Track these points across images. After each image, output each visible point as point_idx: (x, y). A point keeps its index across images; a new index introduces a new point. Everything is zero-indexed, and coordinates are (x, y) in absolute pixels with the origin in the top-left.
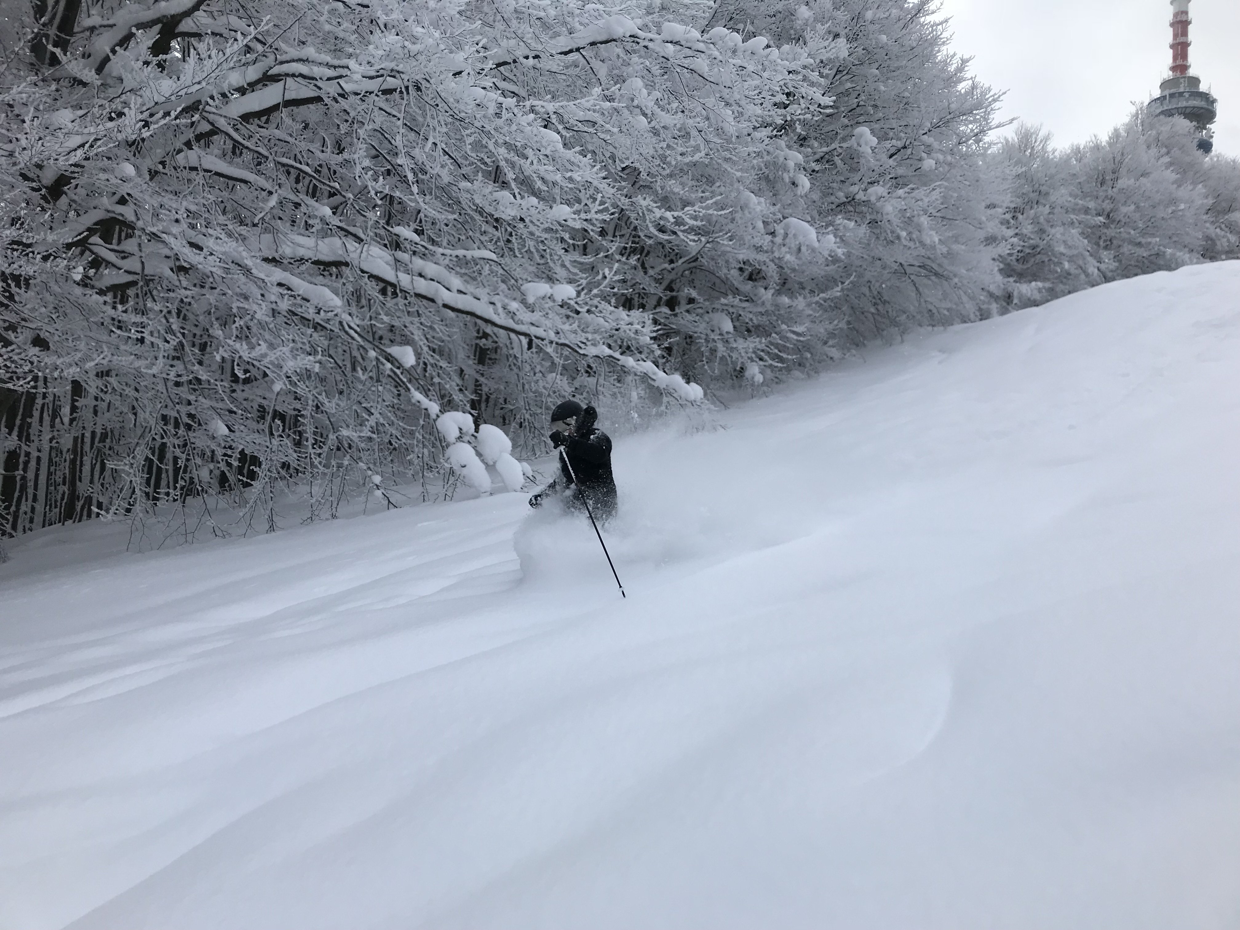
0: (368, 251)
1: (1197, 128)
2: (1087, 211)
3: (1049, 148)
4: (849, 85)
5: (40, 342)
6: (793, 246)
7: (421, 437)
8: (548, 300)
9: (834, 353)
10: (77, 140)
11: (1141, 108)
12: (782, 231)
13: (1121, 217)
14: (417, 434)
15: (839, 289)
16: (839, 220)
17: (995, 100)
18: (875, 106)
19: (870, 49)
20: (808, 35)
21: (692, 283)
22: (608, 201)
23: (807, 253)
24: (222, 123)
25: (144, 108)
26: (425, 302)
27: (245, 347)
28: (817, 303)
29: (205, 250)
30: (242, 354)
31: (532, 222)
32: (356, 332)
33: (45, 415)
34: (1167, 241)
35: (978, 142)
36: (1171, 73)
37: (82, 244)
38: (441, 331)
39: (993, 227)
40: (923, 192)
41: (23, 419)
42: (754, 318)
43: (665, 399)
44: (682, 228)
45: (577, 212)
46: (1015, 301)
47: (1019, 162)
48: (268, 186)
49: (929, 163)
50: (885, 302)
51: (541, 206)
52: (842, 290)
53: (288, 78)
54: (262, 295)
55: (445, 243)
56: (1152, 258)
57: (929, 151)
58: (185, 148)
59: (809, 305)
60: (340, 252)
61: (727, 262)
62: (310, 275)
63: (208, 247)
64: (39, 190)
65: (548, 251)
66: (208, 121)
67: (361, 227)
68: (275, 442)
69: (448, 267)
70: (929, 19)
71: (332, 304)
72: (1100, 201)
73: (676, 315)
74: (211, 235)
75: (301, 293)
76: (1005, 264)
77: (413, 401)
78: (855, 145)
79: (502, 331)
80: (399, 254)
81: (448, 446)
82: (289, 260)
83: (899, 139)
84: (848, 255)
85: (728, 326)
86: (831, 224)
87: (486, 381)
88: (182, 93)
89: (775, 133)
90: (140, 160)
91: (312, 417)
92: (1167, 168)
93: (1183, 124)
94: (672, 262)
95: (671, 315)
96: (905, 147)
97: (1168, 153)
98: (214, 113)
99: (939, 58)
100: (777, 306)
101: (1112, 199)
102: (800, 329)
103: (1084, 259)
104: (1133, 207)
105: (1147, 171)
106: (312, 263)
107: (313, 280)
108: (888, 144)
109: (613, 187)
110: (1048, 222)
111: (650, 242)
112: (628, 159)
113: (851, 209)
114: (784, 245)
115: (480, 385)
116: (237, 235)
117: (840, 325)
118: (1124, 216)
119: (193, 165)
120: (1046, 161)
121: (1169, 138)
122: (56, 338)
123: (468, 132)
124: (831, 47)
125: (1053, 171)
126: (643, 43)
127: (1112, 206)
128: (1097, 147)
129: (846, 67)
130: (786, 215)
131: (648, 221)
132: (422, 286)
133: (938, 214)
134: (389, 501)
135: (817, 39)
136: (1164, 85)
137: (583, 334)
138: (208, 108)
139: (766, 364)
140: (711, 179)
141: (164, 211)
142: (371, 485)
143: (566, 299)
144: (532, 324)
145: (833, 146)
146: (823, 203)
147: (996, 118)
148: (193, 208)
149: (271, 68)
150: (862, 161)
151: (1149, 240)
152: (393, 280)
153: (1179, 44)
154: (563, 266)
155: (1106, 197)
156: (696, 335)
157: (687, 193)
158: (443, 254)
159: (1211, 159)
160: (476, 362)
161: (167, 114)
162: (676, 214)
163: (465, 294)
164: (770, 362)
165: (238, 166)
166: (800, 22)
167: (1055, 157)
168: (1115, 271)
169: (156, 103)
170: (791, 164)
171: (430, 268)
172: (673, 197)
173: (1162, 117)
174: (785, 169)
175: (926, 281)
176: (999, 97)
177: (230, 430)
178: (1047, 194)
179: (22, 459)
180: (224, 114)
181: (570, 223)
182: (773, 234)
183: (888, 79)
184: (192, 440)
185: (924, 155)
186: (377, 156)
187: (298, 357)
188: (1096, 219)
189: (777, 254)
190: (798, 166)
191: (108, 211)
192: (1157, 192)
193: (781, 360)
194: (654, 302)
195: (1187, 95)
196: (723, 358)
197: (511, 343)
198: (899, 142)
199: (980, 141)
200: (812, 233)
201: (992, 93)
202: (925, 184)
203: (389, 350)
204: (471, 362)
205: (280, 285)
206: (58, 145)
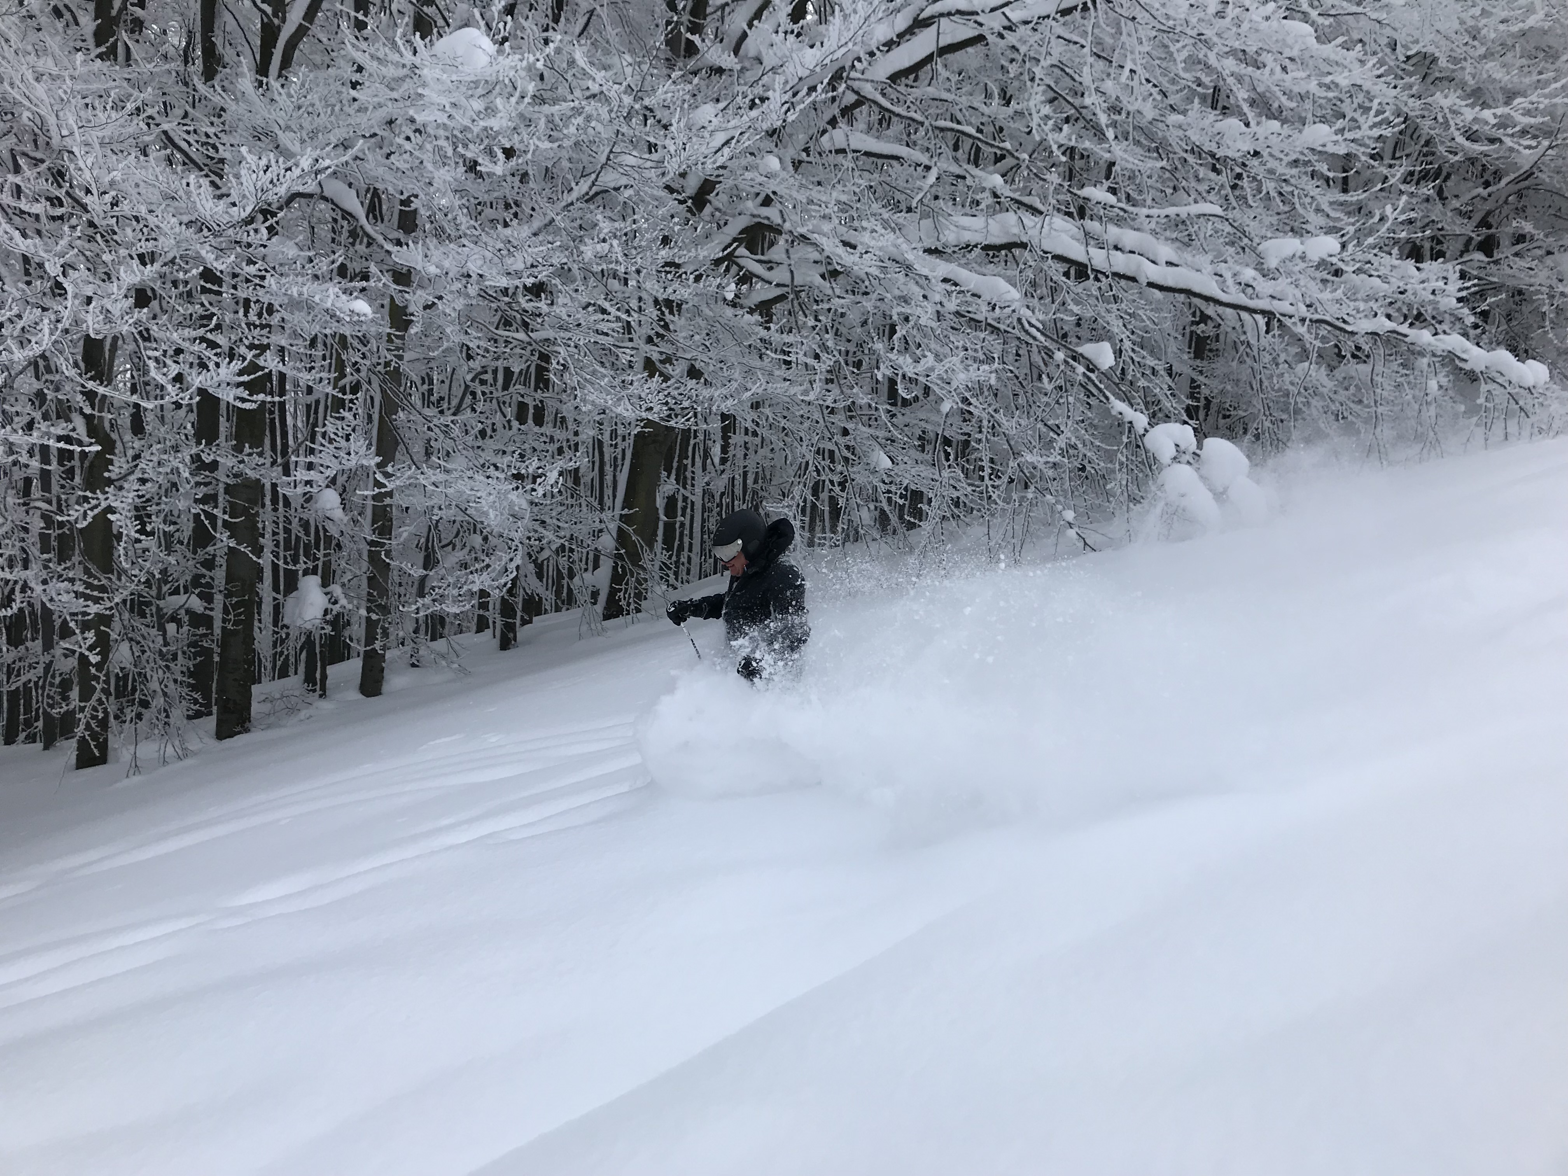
0: (1050, 224)
5: (694, 373)
7: (1124, 459)
8: (1299, 261)
10: (721, 138)
14: (1119, 455)
21: (1521, 211)
22: (1387, 107)
24: (868, 90)
25: (788, 88)
26: (1123, 282)
27: (909, 360)
29: (859, 248)
30: (906, 369)
31: (1271, 155)
32: (1038, 329)
33: (697, 456)
37: (730, 258)
38: (1150, 318)
41: (680, 461)
43: (1484, 388)
44: (1510, 131)
45: (1341, 131)
48: (924, 159)
51: (1286, 130)
53: (942, 19)
54: (925, 297)
55: (1149, 202)
58: (829, 127)
60: (1015, 230)
62: (980, 264)
63: (862, 243)
64: (685, 202)
65: (1296, 193)
66: (853, 90)
67: (1039, 196)
68: (946, 473)
69: (1154, 233)
71: (1008, 297)
73: (1496, 262)
74: (864, 229)
75: (971, 287)
77: (1114, 413)
79: (1229, 311)
80: (1088, 224)
81: (1160, 470)
82: (953, 249)
87: (1206, 381)
88: (827, 61)
90: (782, 151)
91: (987, 440)
94: (1487, 184)
95: (1489, 263)
98: (859, 79)
106: (982, 248)
107: (983, 270)
109: (1395, 87)
111: (1454, 159)
112: (1417, 42)
115: (1199, 386)
116: (893, 225)
119: (838, 146)
122: (711, 368)
123: (1179, 45)
131: (1453, 129)
132: (1120, 262)
134: (1085, 544)
137: (1352, 304)
138: (853, 74)
140: (1552, 52)
141: (813, 207)
142: (1062, 523)
143: (1325, 257)
144: (1273, 297)
148: (844, 198)
149: (923, 10)
152: (1081, 258)
154: (1318, 210)
156: (1532, 289)
157: (1515, 79)
158: (1148, 216)
160: (1192, 355)
161: (812, 89)
162: (1499, 111)
163: (1177, 265)
165: (888, 140)
169: (800, 79)
171: (1128, 237)
172: (1491, 87)
177: (893, 463)
179: (680, 504)
180: (870, 78)
181: (1331, 149)
184: (853, 476)
186: (1055, 99)
187: (971, 368)
191: (754, 216)
194: (1460, 246)
197: (1242, 326)
203: (1080, 350)
204: (1186, 357)
205: (945, 280)
206: (704, 147)
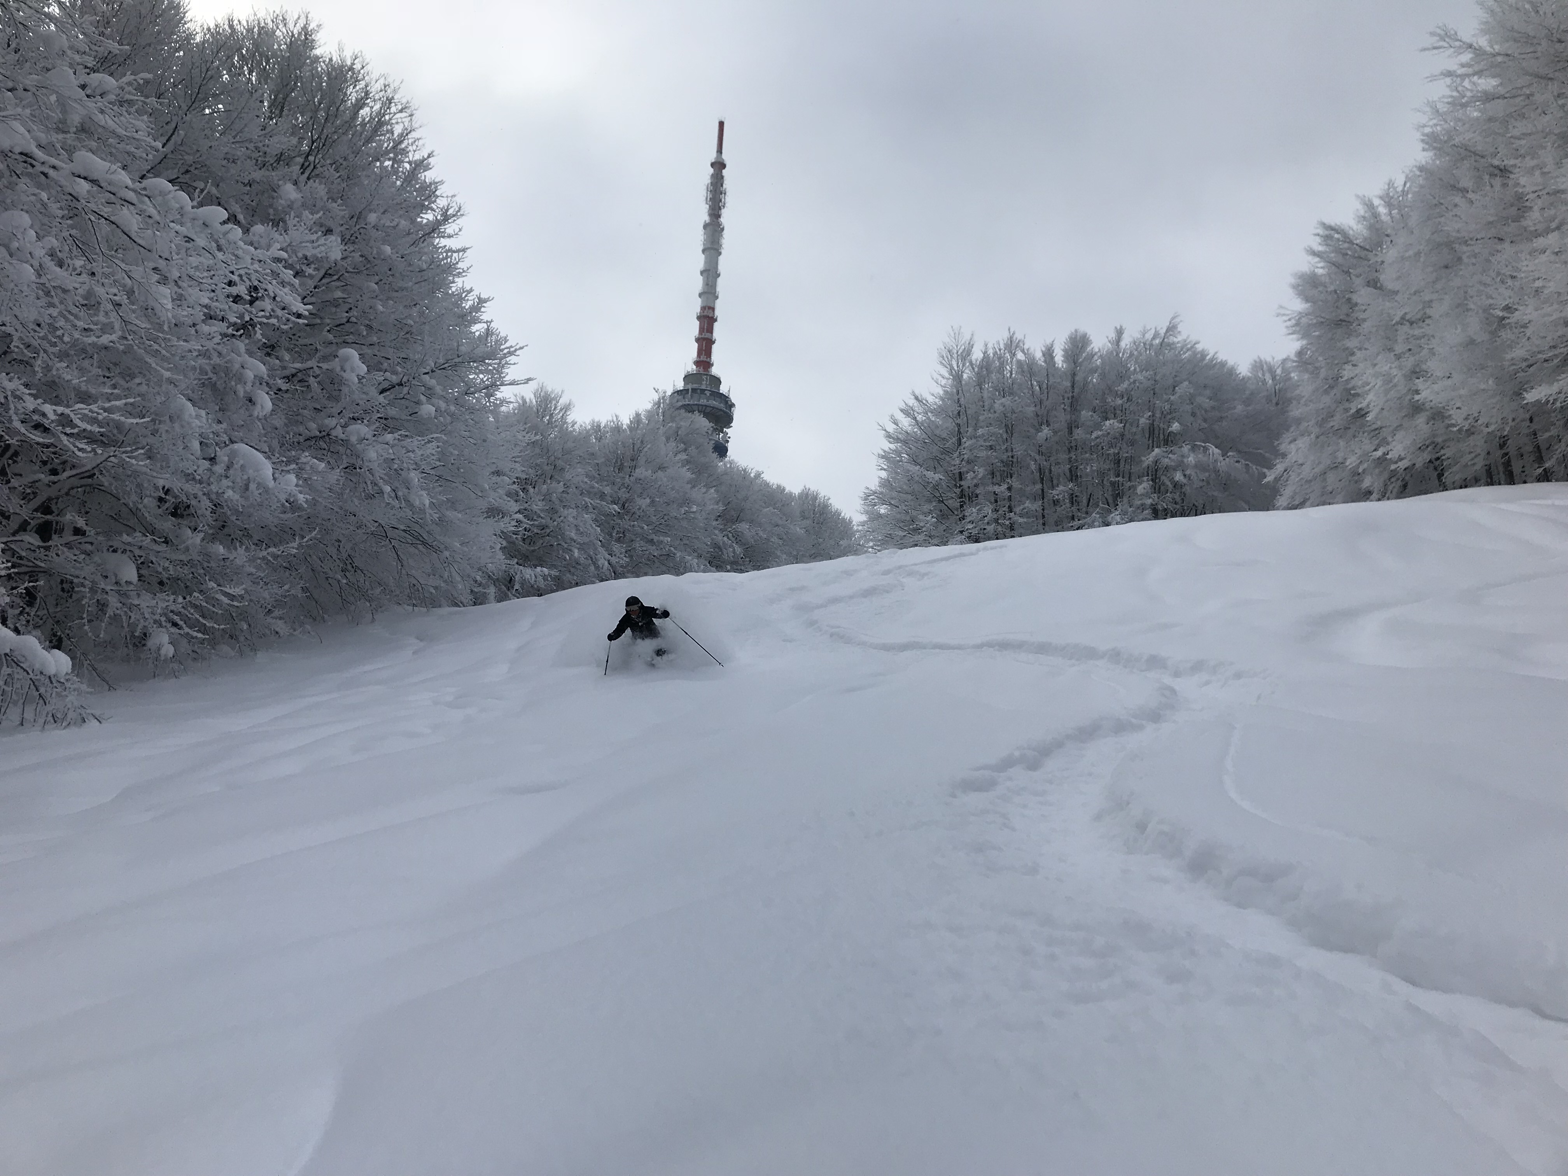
1: (715, 430)
2: (602, 496)
3: (570, 419)
4: (339, 294)
6: (238, 480)
9: (280, 626)
11: (663, 397)
12: (226, 459)
13: (635, 509)
15: (295, 545)
16: (306, 457)
17: (511, 353)
18: (369, 327)
19: (370, 258)
20: (291, 221)
21: (81, 508)
23: (256, 493)
28: (264, 558)
34: (678, 542)
35: (489, 395)
36: (694, 367)
39: (497, 498)
40: (416, 443)
42: (171, 568)
44: (68, 430)
46: (517, 587)
47: (535, 429)
49: (427, 409)
50: (356, 569)
52: (300, 546)
56: (661, 558)
57: (430, 393)
59: (252, 560)
61: (139, 485)
70: (443, 242)
72: (616, 488)
73: (47, 548)
76: (508, 542)
78: (338, 369)
83: (395, 373)
84: (314, 503)
85: (130, 573)
86: (295, 460)
89: (230, 331)
92: (683, 466)
93: (703, 423)
94: (53, 472)
95: (39, 547)
96: (400, 384)
97: (685, 450)
99: (454, 289)
100: (208, 556)
101: (629, 488)
102: (237, 591)
103: (596, 549)
104: (648, 501)
105: (665, 465)
108: (379, 376)
110: (561, 501)
111: (12, 440)
113: (324, 446)
114: (227, 477)
117: (293, 592)
118: (639, 509)
120: (565, 434)
121: (688, 434)
124: (319, 243)
125: (570, 445)
126: (39, 168)
127: (627, 495)
128: (617, 429)
129: (337, 272)
130: (234, 439)
133: (432, 472)
135: (301, 229)
136: (688, 378)
139: (182, 632)
140: (128, 372)
145: (309, 364)
146: (288, 433)
147: (511, 373)
150: (345, 390)
151: (661, 538)
153: (704, 339)
155: (623, 484)
156: (76, 580)
157: (86, 384)
159: (725, 465)
162: (62, 409)
164: (187, 630)
166: (282, 202)
167: (574, 430)
168: (625, 568)
170: (250, 375)
172: (65, 385)
173: (683, 411)
174: (241, 379)
175: (412, 550)
176: (516, 350)
178: (562, 469)
182: (212, 460)
183: (388, 298)
185: (423, 398)
188: (611, 506)
189: (214, 488)
190: (259, 380)
192: (673, 489)
193: (204, 630)
194: (14, 526)
195: (708, 393)
196: (116, 617)
198: (394, 377)
199: (492, 396)
200: (267, 468)
201: (508, 345)
202: (421, 434)
